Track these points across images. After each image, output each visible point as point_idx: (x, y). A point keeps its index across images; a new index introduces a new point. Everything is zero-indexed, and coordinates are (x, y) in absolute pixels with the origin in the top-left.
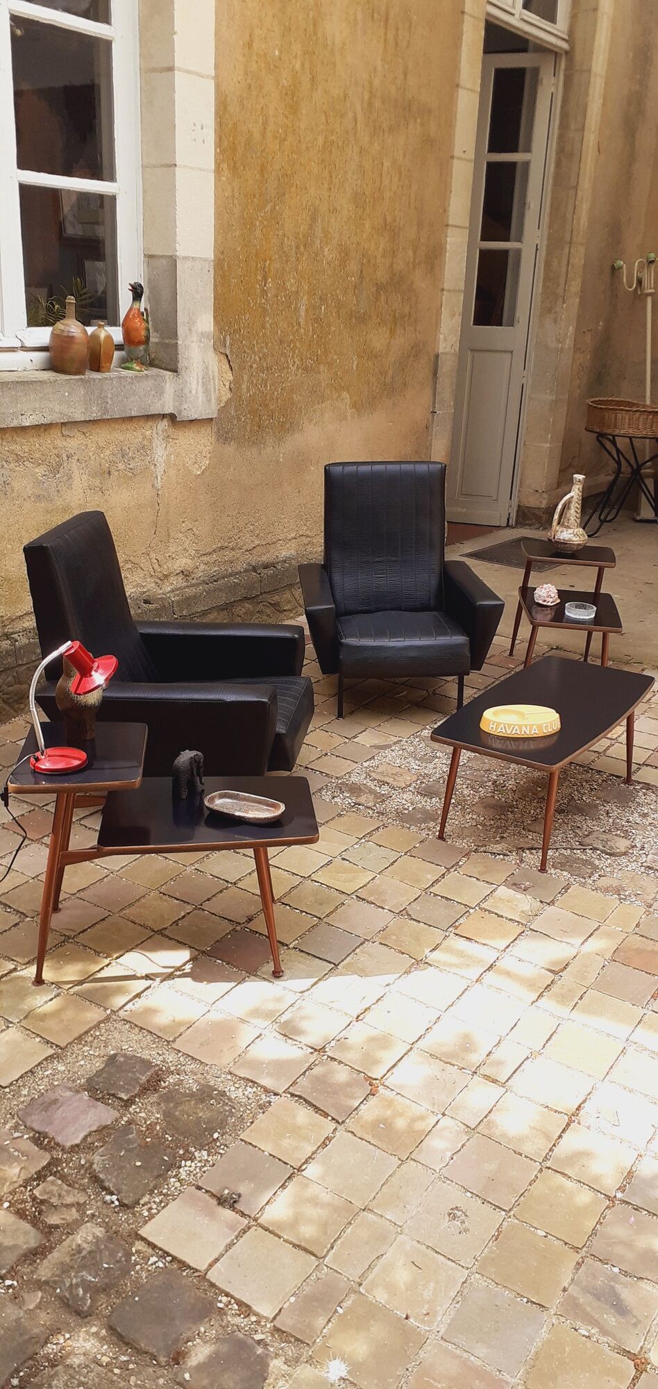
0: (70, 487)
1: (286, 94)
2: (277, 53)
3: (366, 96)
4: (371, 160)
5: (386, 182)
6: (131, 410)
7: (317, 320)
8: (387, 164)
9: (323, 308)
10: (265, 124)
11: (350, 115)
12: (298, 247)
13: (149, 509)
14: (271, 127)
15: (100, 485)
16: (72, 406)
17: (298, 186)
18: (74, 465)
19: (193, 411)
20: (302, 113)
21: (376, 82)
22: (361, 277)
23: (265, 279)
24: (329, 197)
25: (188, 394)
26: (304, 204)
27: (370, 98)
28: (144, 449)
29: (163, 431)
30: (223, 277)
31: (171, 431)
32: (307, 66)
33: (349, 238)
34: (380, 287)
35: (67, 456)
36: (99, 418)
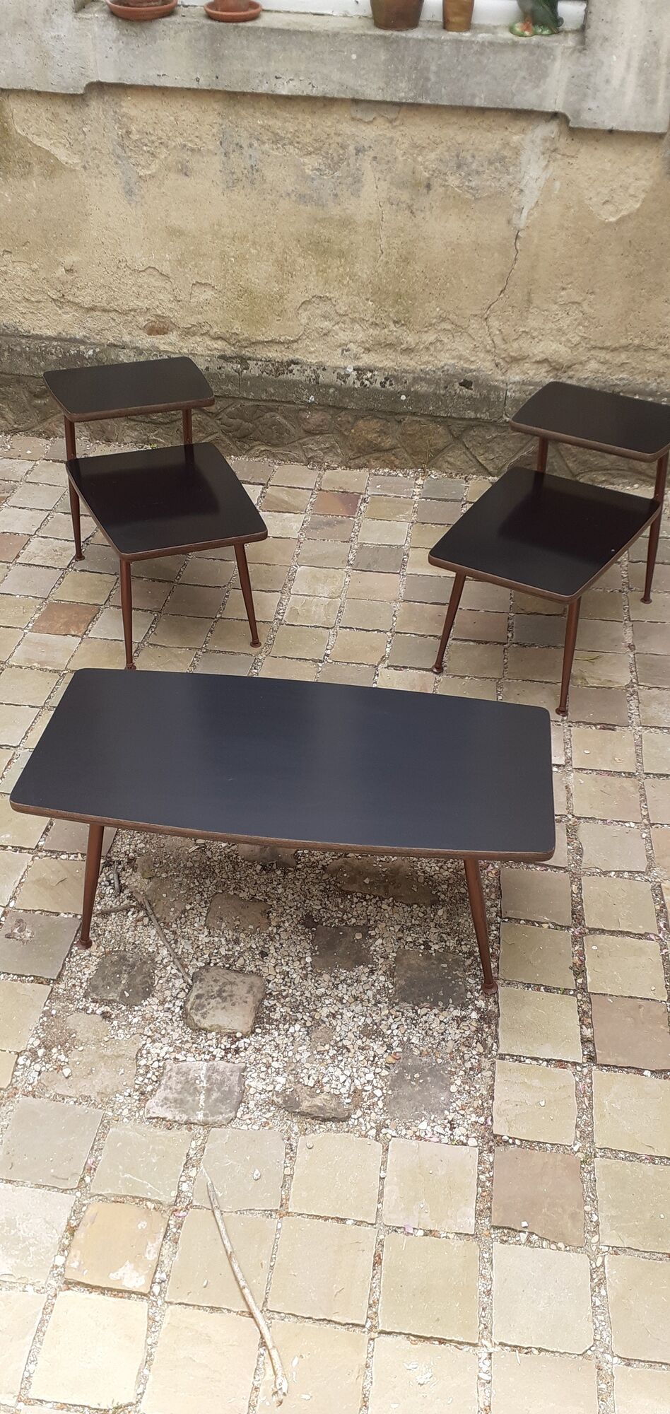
0: (356, 193)
13: (496, 255)
15: (409, 202)
18: (366, 164)
19: (608, 114)
28: (501, 162)
29: (544, 141)
31: (563, 142)
35: (356, 149)
36: (410, 101)
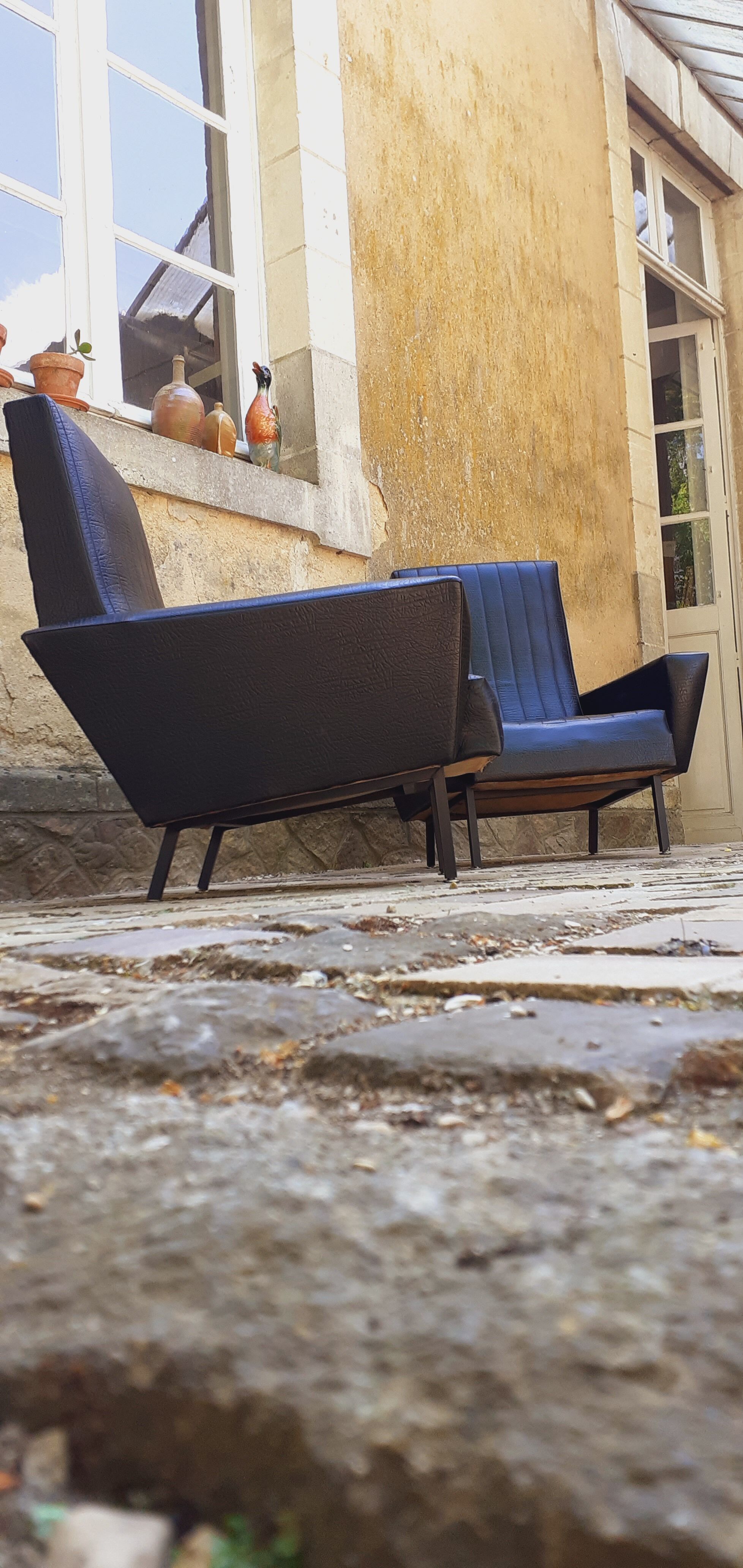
0: (179, 586)
1: (429, 224)
2: (415, 179)
3: (518, 261)
4: (531, 329)
5: (551, 357)
6: (260, 509)
7: (487, 485)
8: (549, 339)
9: (492, 473)
10: (407, 244)
11: (503, 273)
12: (456, 393)
14: (414, 251)
16: (180, 476)
17: (451, 326)
18: (184, 559)
19: (340, 538)
20: (448, 250)
21: (528, 250)
22: (533, 453)
23: (420, 414)
24: (488, 350)
25: (334, 515)
26: (460, 348)
27: (523, 264)
28: (278, 570)
29: (303, 555)
30: (369, 394)
31: (312, 559)
32: (449, 204)
33: (515, 404)
34: (557, 474)
35: (175, 544)
36: (217, 506)
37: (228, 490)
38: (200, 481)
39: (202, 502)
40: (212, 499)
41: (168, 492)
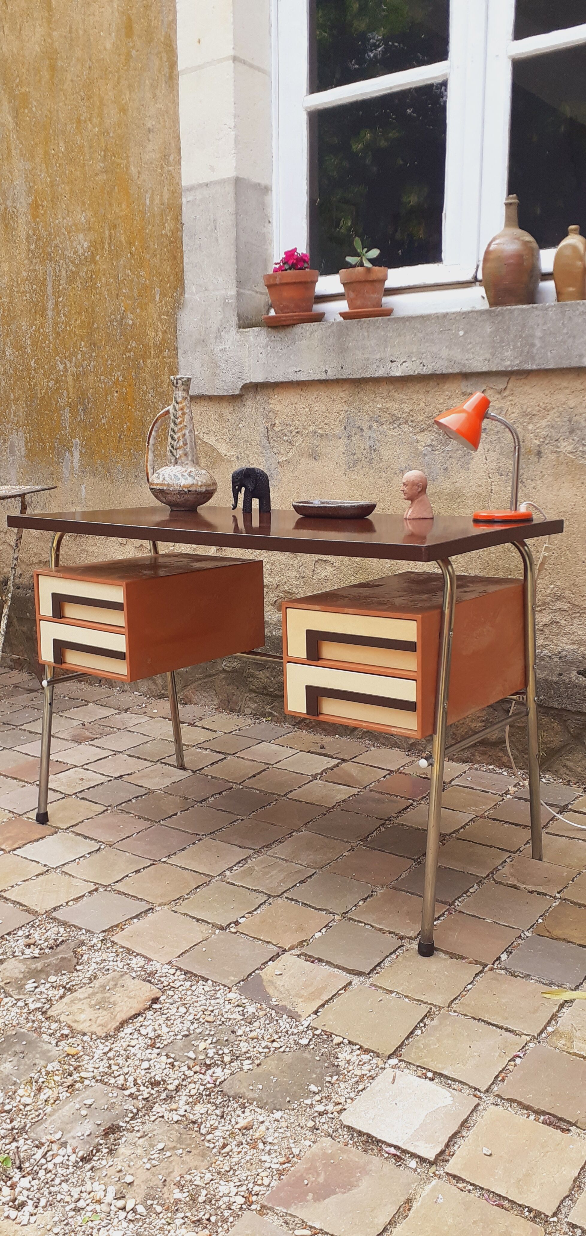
0: (465, 466)
16: (469, 348)
37: (533, 345)
38: (493, 347)
39: (494, 369)
40: (508, 363)
41: (451, 371)
